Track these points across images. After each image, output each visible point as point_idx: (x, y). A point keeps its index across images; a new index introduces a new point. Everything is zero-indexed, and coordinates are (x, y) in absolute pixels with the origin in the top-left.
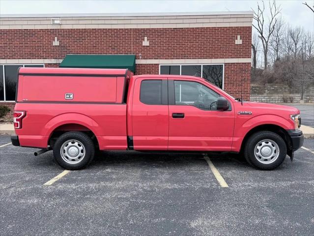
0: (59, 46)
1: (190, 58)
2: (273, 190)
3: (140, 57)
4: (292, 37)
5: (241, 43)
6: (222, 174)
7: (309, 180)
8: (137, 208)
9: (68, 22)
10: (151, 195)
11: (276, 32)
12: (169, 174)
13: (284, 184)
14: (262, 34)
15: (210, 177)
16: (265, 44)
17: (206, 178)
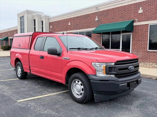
0: (98, 21)
3: (137, 21)
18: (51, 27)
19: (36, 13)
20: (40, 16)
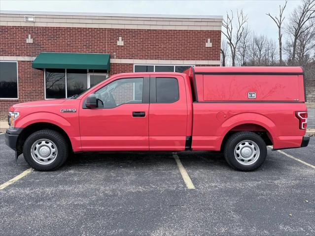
0: (32, 44)
1: (164, 59)
2: (239, 191)
3: (115, 57)
4: (257, 44)
5: (211, 46)
6: (189, 175)
7: (275, 180)
8: (94, 217)
9: (42, 20)
10: (112, 200)
11: (243, 39)
12: (136, 175)
13: (251, 184)
14: (230, 40)
15: (177, 177)
16: (233, 49)
17: (173, 179)
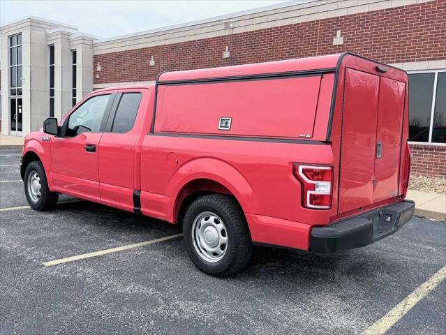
0: (229, 58)
9: (242, 23)
18: (99, 69)
19: (56, 26)
20: (67, 37)
